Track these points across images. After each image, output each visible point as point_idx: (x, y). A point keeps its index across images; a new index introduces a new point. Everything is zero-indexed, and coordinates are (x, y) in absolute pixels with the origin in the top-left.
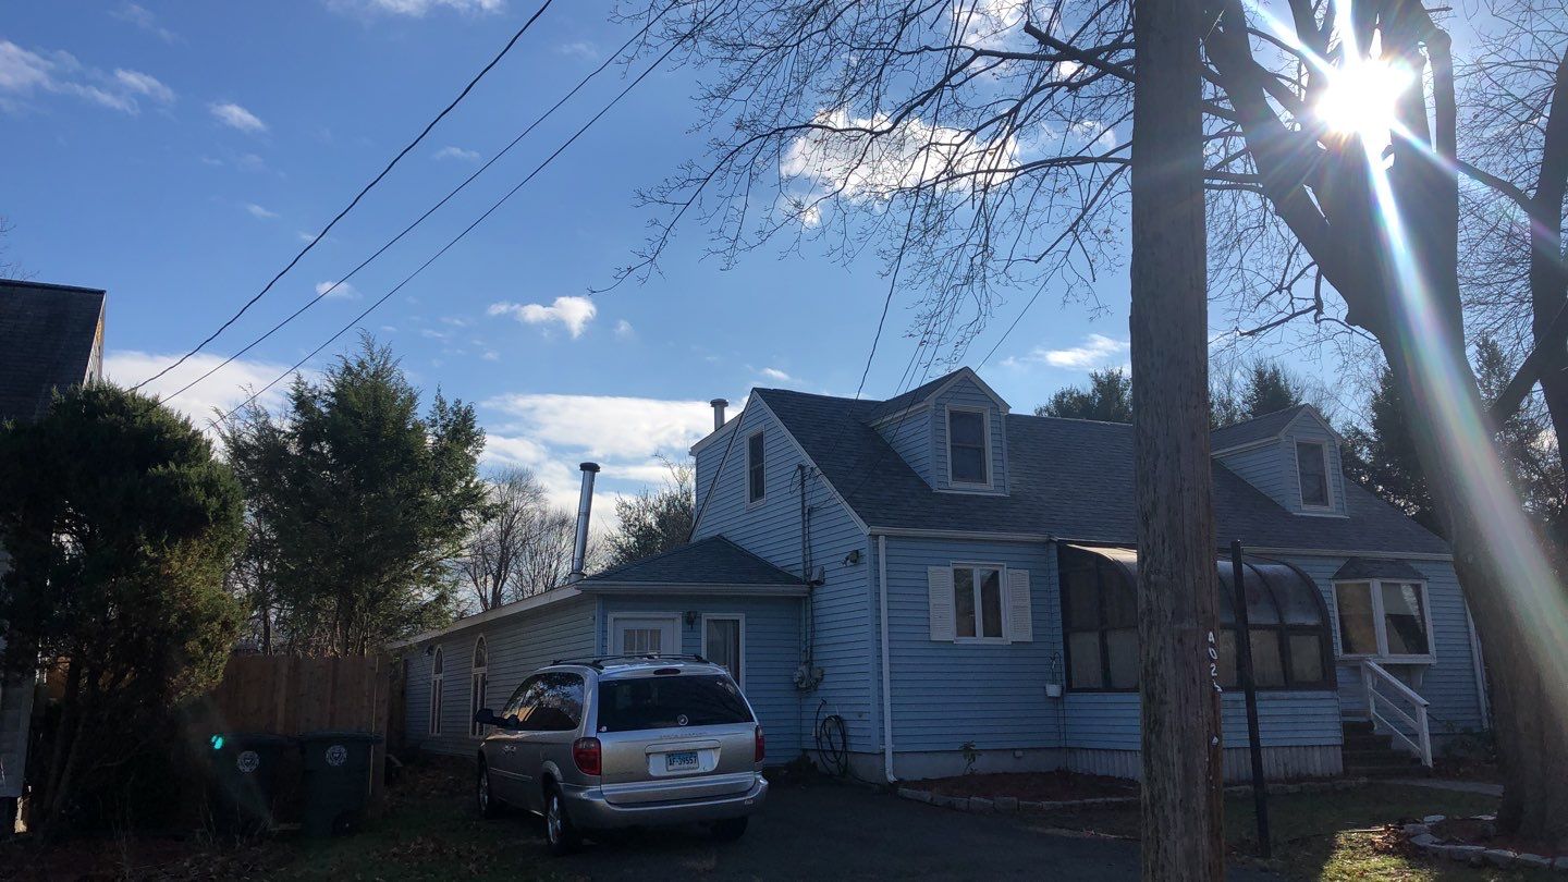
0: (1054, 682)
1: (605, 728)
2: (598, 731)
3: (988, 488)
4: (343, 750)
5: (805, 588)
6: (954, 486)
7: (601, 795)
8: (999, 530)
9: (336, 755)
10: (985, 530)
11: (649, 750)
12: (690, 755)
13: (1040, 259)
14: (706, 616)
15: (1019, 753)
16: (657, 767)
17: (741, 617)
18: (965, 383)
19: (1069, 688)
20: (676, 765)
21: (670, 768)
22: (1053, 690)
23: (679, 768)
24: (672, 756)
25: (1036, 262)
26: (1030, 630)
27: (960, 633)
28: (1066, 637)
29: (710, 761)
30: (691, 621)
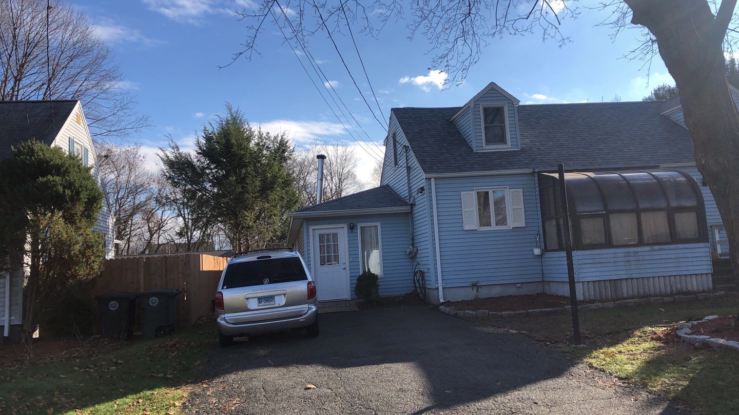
0: (537, 247)
1: (225, 287)
2: (222, 289)
3: (507, 147)
4: (157, 299)
5: (409, 208)
6: (488, 147)
7: (226, 319)
8: (506, 169)
9: (154, 301)
10: (497, 169)
11: (247, 296)
12: (271, 298)
13: (528, 16)
14: (359, 225)
15: (518, 285)
16: (253, 304)
17: (379, 224)
18: (493, 90)
19: (545, 250)
20: (263, 303)
21: (260, 305)
22: (537, 251)
23: (264, 305)
24: (260, 299)
25: (527, 19)
26: (524, 220)
27: (482, 224)
28: (543, 223)
29: (281, 301)
30: (352, 228)
